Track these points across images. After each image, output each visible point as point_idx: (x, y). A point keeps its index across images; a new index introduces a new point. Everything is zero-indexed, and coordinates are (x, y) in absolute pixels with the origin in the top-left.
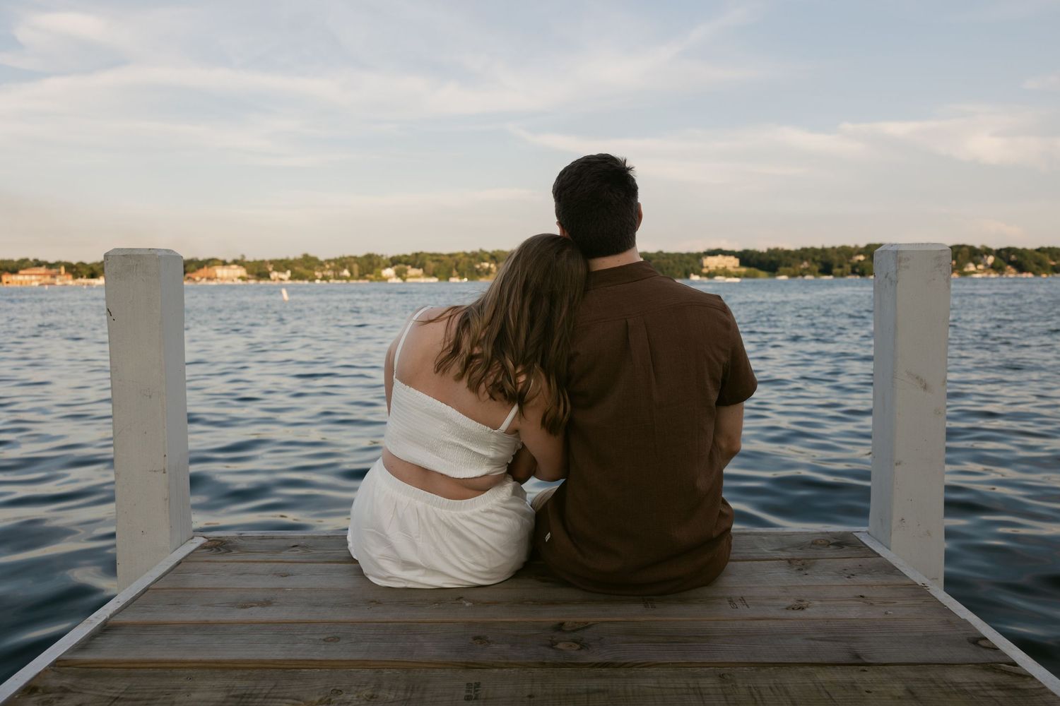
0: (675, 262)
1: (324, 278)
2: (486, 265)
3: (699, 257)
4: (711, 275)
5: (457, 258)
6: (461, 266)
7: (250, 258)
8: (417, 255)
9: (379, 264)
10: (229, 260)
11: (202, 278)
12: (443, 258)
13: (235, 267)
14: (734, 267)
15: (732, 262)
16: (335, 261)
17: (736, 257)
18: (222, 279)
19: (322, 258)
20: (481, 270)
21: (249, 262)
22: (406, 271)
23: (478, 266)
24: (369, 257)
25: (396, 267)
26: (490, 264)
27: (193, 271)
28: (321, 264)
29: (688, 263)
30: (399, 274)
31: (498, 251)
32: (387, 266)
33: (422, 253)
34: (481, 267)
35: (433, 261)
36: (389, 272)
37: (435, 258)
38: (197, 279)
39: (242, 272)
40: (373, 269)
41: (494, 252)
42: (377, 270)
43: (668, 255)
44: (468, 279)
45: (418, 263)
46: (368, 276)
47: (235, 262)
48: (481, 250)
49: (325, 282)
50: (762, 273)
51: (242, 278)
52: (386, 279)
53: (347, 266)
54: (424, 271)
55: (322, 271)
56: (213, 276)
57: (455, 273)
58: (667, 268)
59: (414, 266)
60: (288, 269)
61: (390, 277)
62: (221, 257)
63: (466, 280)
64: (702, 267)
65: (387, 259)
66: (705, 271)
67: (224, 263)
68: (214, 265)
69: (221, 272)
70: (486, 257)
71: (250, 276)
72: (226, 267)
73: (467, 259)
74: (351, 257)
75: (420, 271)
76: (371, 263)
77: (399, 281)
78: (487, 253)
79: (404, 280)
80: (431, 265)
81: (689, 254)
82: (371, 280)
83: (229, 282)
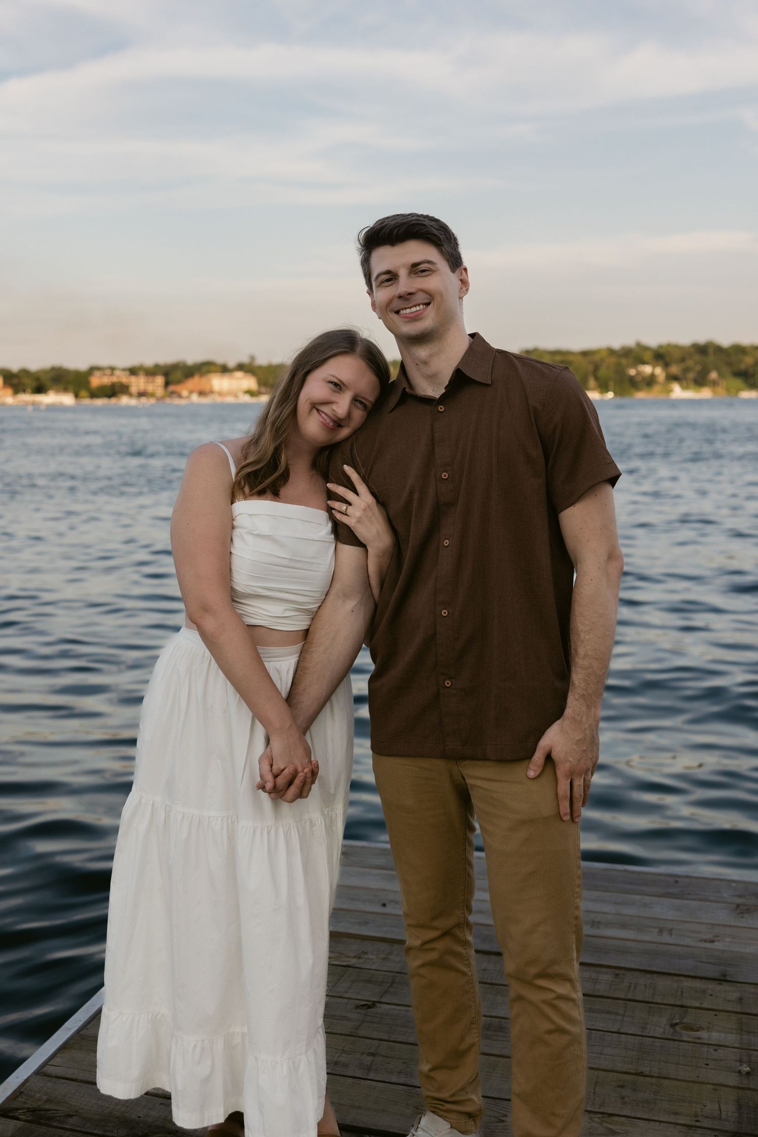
2: (647, 369)
5: (596, 358)
6: (603, 372)
7: (262, 360)
10: (232, 364)
11: (191, 392)
12: (571, 358)
13: (239, 374)
18: (220, 394)
20: (639, 379)
21: (260, 367)
23: (632, 372)
26: (654, 367)
27: (179, 382)
31: (669, 345)
34: (639, 373)
38: (185, 393)
39: (250, 383)
41: (661, 347)
44: (615, 394)
47: (241, 367)
48: (639, 345)
51: (251, 393)
56: (207, 389)
57: (592, 382)
62: (219, 360)
63: (610, 395)
67: (224, 370)
68: (209, 372)
69: (219, 383)
70: (648, 356)
71: (263, 389)
72: (227, 374)
73: (612, 360)
78: (646, 349)
83: (230, 400)
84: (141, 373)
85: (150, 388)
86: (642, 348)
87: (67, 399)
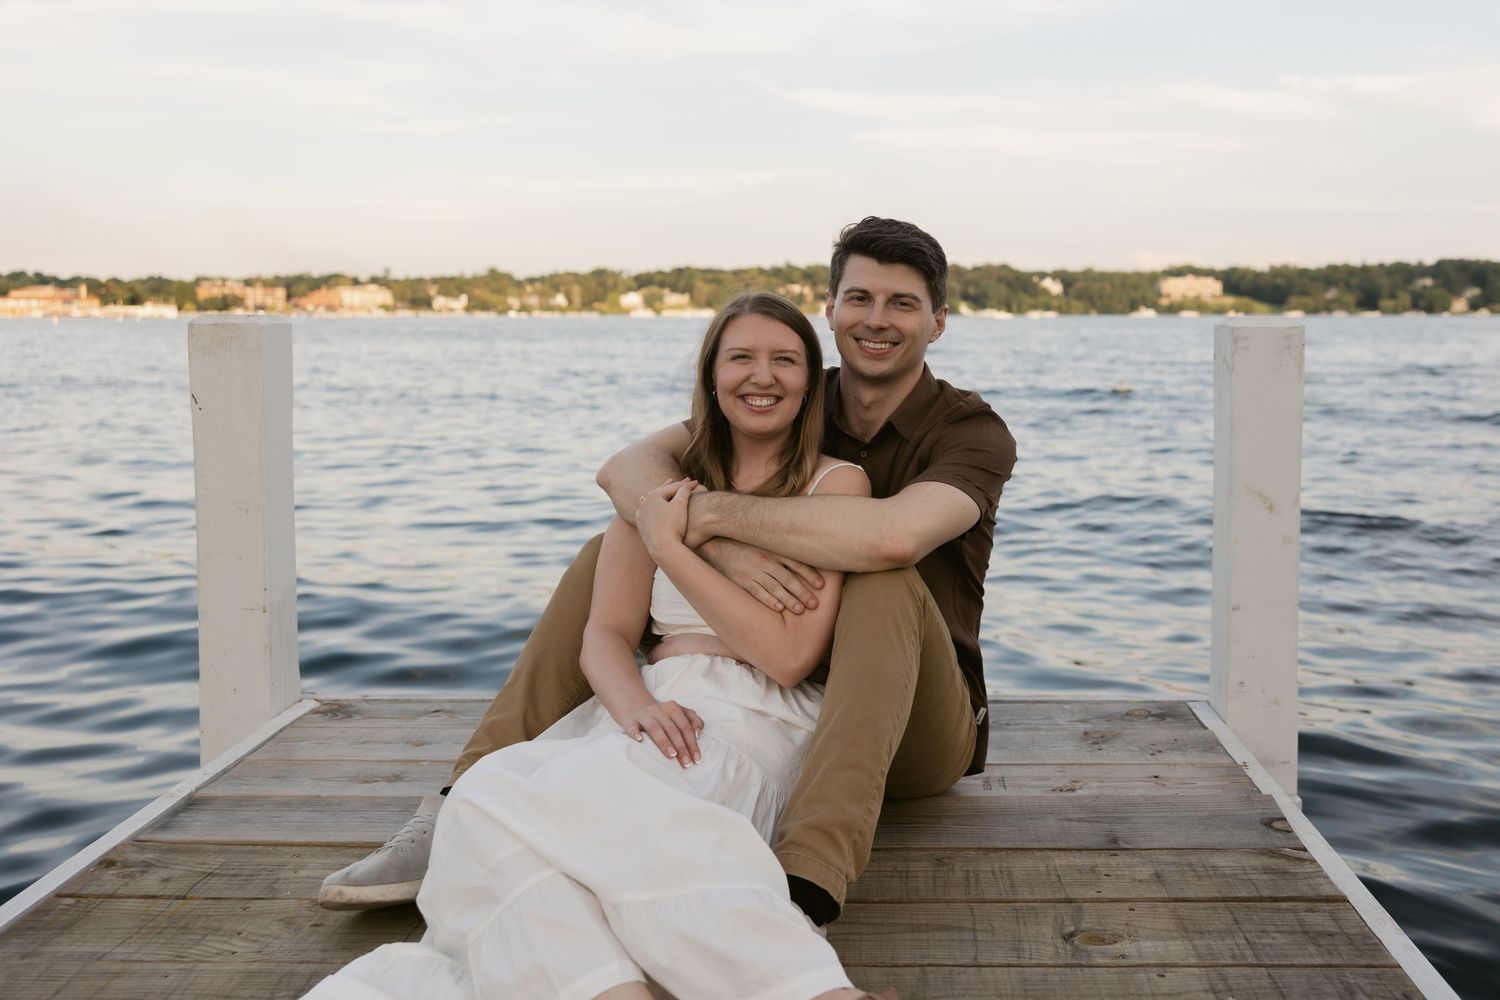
0: (1113, 286)
1: (524, 308)
2: (796, 289)
3: (1153, 279)
4: (1173, 309)
5: (746, 277)
8: (679, 272)
9: (615, 285)
10: (363, 277)
11: (318, 306)
12: (723, 276)
13: (373, 288)
14: (1214, 296)
15: (1211, 288)
16: (542, 280)
17: (1217, 278)
18: (352, 308)
19: (520, 274)
21: (396, 281)
22: (660, 298)
24: (600, 274)
25: (644, 291)
26: (803, 286)
27: (303, 295)
28: (519, 285)
29: (1136, 287)
30: (650, 303)
32: (629, 289)
33: (688, 268)
34: (788, 292)
35: (707, 281)
36: (632, 299)
37: (710, 276)
38: (310, 307)
39: (385, 297)
40: (606, 293)
41: (809, 268)
42: (611, 296)
43: (1104, 277)
45: (682, 284)
46: (597, 305)
47: (374, 280)
48: (788, 266)
49: (524, 315)
50: (1259, 306)
51: (386, 308)
52: (626, 312)
53: (563, 288)
54: (692, 297)
55: (520, 296)
56: (337, 303)
58: (1101, 297)
59: (674, 289)
60: (464, 292)
61: (635, 308)
64: (1159, 295)
65: (630, 278)
66: (1164, 302)
67: (356, 282)
68: (338, 285)
69: (349, 296)
70: (796, 275)
71: (400, 304)
72: (359, 287)
73: (762, 279)
74: (569, 274)
75: (684, 299)
76: (603, 284)
77: (649, 314)
78: (795, 269)
79: (658, 311)
80: (703, 289)
81: (1139, 275)
82: (602, 312)
83: (363, 314)
84: (258, 284)
85: (269, 301)
86: (791, 269)
87: (169, 311)
